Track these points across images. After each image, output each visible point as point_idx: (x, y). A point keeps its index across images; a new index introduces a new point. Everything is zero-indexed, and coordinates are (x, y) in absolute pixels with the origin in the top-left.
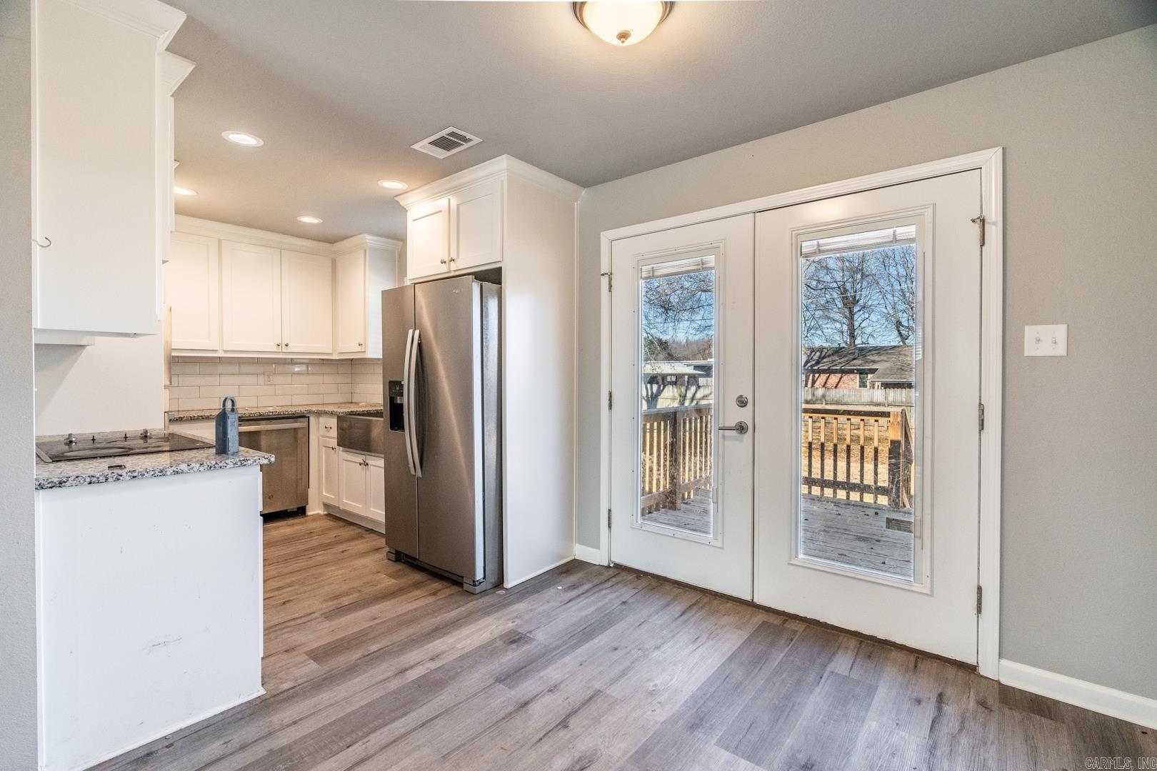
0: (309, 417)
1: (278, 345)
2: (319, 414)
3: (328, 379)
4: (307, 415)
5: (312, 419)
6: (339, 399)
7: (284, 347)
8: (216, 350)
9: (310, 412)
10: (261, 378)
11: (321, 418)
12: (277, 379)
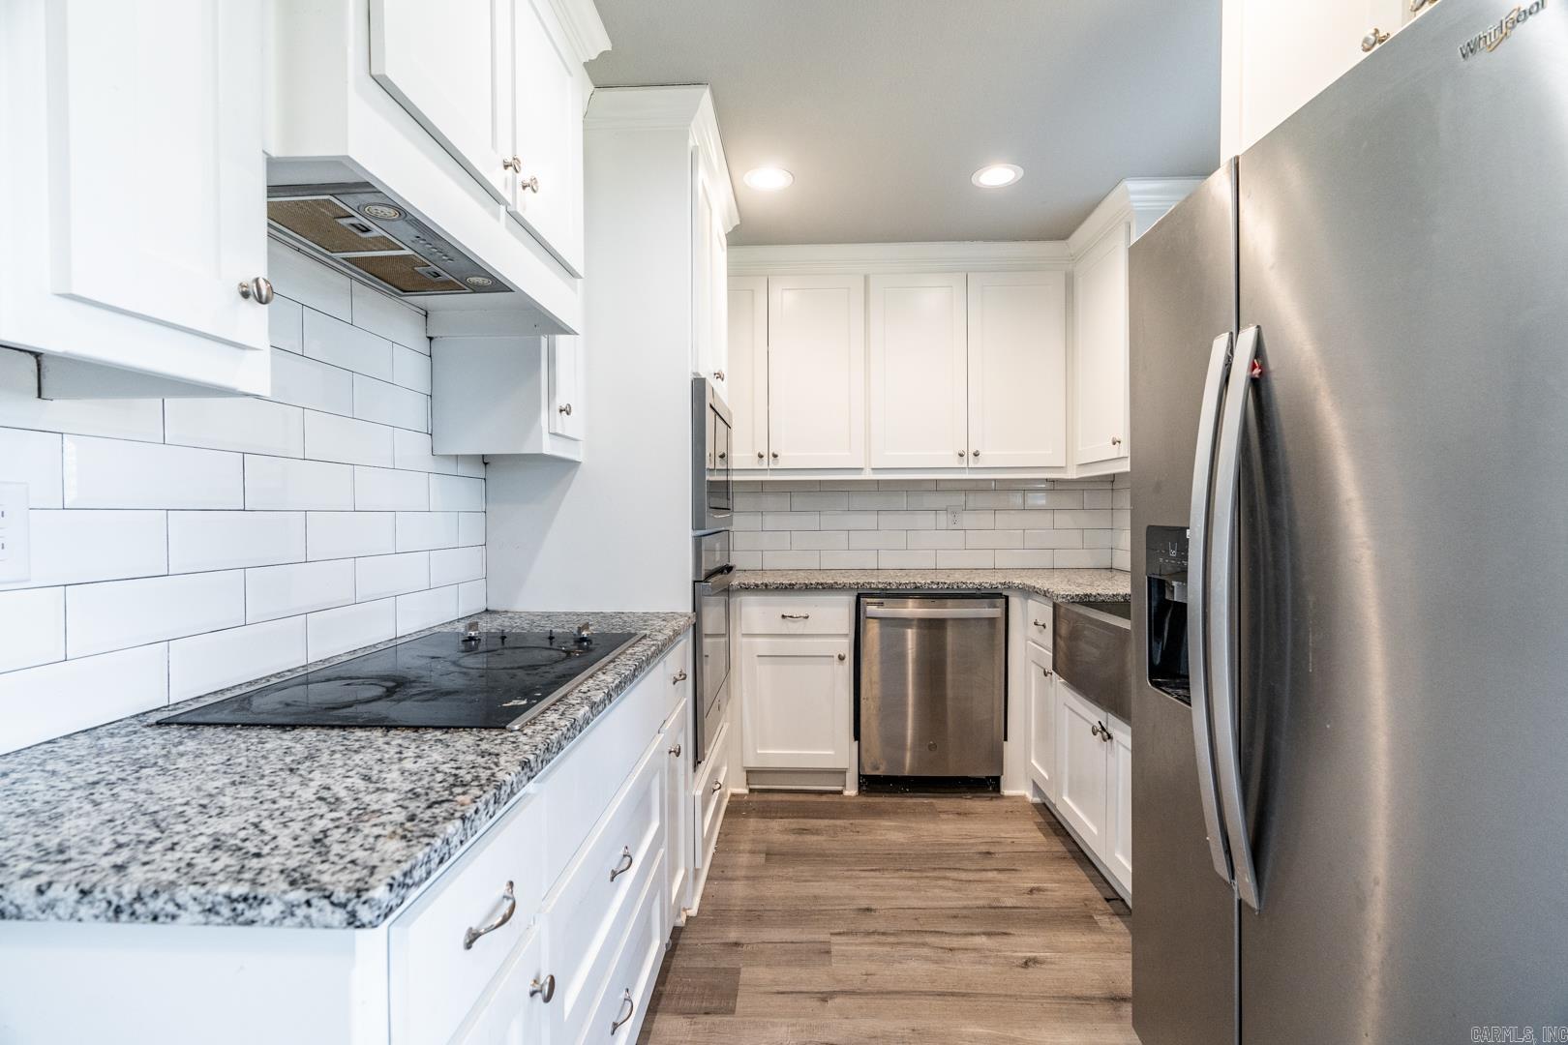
0: (1007, 598)
1: (961, 455)
2: (1028, 592)
3: (1063, 519)
4: (1005, 593)
5: (1015, 602)
6: (1085, 559)
7: (971, 456)
8: (862, 469)
9: (1009, 587)
10: (943, 518)
11: (1030, 601)
12: (968, 520)
